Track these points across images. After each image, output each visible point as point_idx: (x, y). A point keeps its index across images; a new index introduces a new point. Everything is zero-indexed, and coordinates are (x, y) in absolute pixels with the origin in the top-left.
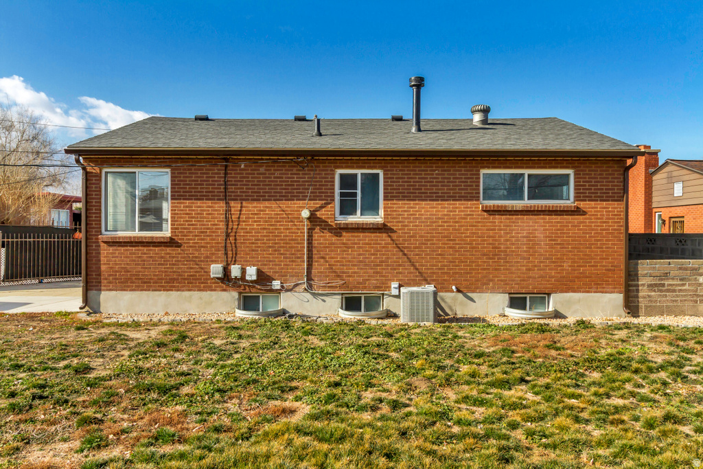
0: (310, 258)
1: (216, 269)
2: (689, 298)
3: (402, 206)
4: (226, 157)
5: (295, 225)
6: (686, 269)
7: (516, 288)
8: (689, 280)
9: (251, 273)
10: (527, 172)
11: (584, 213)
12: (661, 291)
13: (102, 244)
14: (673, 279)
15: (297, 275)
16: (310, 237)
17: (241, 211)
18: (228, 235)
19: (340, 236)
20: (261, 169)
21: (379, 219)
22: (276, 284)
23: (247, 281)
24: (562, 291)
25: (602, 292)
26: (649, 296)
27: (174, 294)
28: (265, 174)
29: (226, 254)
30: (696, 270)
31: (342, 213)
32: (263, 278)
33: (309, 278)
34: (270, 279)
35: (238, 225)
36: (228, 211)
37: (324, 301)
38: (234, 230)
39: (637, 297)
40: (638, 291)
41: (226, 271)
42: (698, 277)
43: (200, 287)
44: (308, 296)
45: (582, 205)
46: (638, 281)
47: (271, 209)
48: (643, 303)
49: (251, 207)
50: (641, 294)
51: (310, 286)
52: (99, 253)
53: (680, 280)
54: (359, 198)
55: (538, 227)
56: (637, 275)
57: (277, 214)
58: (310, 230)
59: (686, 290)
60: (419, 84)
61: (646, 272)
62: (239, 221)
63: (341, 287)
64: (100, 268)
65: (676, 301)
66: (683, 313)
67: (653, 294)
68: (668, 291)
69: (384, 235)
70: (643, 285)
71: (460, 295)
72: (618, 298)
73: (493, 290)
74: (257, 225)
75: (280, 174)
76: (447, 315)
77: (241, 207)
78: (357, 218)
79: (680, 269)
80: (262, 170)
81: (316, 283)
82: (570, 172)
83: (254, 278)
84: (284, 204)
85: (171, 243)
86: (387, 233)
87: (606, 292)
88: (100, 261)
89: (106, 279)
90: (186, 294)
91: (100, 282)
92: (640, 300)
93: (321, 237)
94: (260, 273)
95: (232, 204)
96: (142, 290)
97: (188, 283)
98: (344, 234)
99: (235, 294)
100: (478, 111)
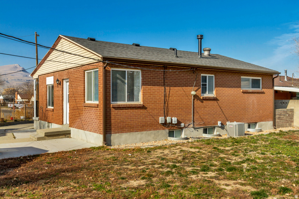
0: (193, 112)
1: (162, 119)
3: (221, 90)
4: (165, 66)
5: (188, 98)
7: (249, 121)
9: (175, 120)
10: (251, 78)
11: (264, 93)
12: (280, 120)
13: (112, 109)
14: (282, 115)
15: (189, 120)
16: (194, 103)
17: (170, 91)
18: (165, 103)
19: (203, 103)
20: (177, 72)
21: (213, 95)
22: (183, 125)
23: (173, 124)
25: (269, 121)
26: (278, 122)
28: (178, 75)
29: (164, 112)
30: (286, 112)
31: (202, 93)
32: (179, 122)
33: (194, 121)
34: (181, 123)
35: (169, 98)
36: (165, 91)
37: (198, 131)
38: (167, 101)
41: (165, 120)
43: (154, 128)
44: (193, 129)
45: (263, 90)
46: (276, 116)
47: (180, 90)
49: (173, 90)
50: (276, 121)
51: (194, 125)
52: (111, 114)
53: (284, 115)
54: (207, 86)
55: (255, 98)
56: (275, 114)
57: (183, 93)
58: (194, 100)
59: (285, 119)
60: (201, 38)
61: (277, 113)
62: (169, 96)
63: (203, 124)
64: (111, 121)
65: (283, 123)
69: (216, 102)
70: (277, 118)
72: (272, 123)
74: (176, 98)
75: (184, 75)
77: (170, 90)
78: (207, 95)
79: (284, 112)
81: (196, 123)
82: (261, 78)
83: (176, 122)
84: (184, 88)
85: (143, 107)
86: (217, 101)
88: (111, 118)
89: (114, 127)
91: (111, 129)
92: (276, 123)
93: (197, 103)
94: (178, 120)
95: (166, 87)
96: (130, 132)
97: (150, 127)
98: (204, 102)
99: (167, 131)
100: (207, 50)
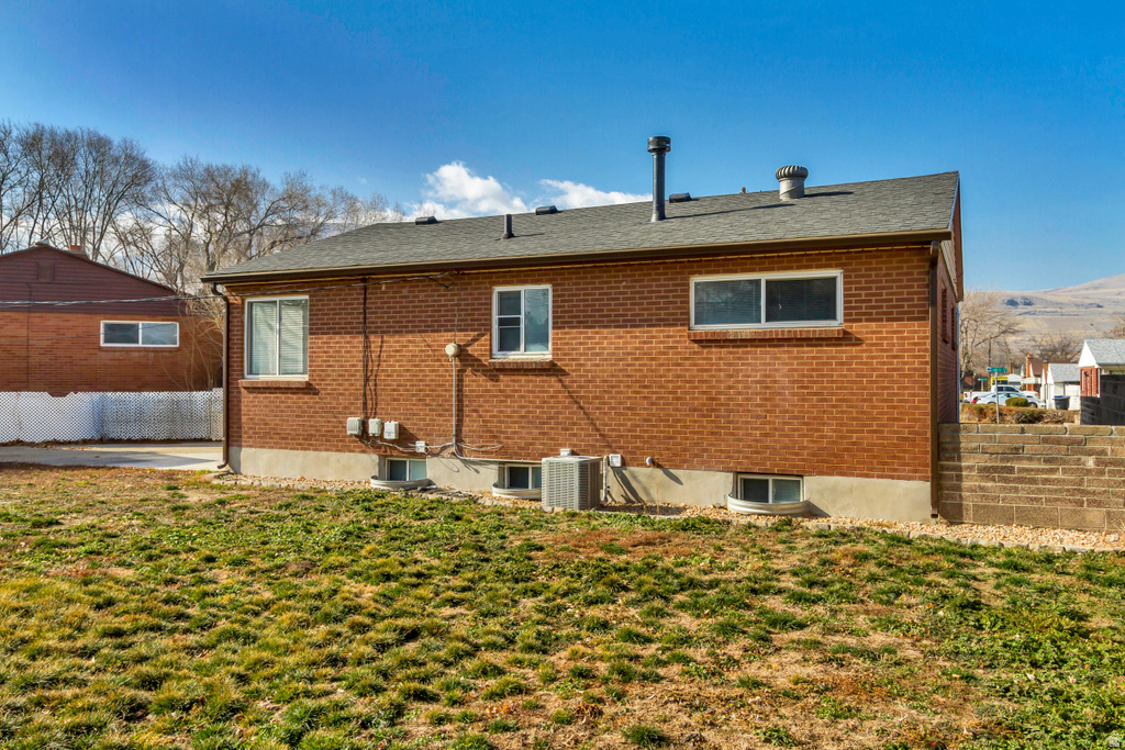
0: (460, 410)
1: (353, 423)
2: (1064, 495)
3: (574, 335)
4: (364, 277)
5: (443, 366)
6: (1058, 442)
7: (745, 465)
8: (1065, 462)
9: (391, 430)
10: (764, 277)
11: (858, 342)
12: (1006, 480)
13: (243, 390)
14: (1030, 459)
15: (444, 434)
16: (460, 381)
17: (381, 347)
18: (367, 380)
19: (497, 381)
20: (404, 290)
21: (547, 355)
22: (420, 446)
23: (386, 441)
24: (821, 473)
25: (892, 477)
26: (982, 488)
27: (311, 454)
28: (408, 297)
29: (365, 404)
30: (1079, 443)
31: (502, 348)
32: (405, 437)
33: (459, 440)
34: (413, 439)
35: (379, 365)
36: (367, 347)
37: (477, 472)
38: (374, 373)
39: (959, 488)
40: (959, 478)
41: (364, 425)
42: (1083, 458)
43: (337, 446)
44: (457, 463)
45: (855, 328)
46: (959, 459)
47: (413, 344)
48: (969, 500)
49: (393, 342)
50: (966, 484)
51: (460, 451)
52: (240, 401)
53: (1046, 461)
54: (522, 326)
55: (782, 366)
56: (957, 449)
57: (422, 351)
58: (461, 372)
59: (1058, 481)
60: (661, 147)
61: (974, 445)
62: (380, 361)
63: (497, 453)
64: (240, 419)
65: (1037, 500)
66: (1053, 523)
67: (990, 484)
68: (1021, 480)
69: (553, 379)
70: (970, 468)
71: (659, 473)
72: (921, 489)
73: (708, 467)
74: (400, 366)
75: (426, 296)
76: (639, 500)
77: (382, 342)
78: (522, 355)
79: (1045, 441)
80: (405, 292)
81: (467, 446)
82: (837, 273)
83: (393, 437)
84: (429, 337)
85: (308, 389)
86: (557, 376)
87: (899, 478)
88: (240, 410)
89: (246, 433)
90: (324, 454)
91: (241, 437)
92: (965, 494)
93: (475, 383)
94: (401, 430)
95: (372, 338)
96: (280, 448)
97: (327, 441)
98: (502, 377)
99: (375, 458)
